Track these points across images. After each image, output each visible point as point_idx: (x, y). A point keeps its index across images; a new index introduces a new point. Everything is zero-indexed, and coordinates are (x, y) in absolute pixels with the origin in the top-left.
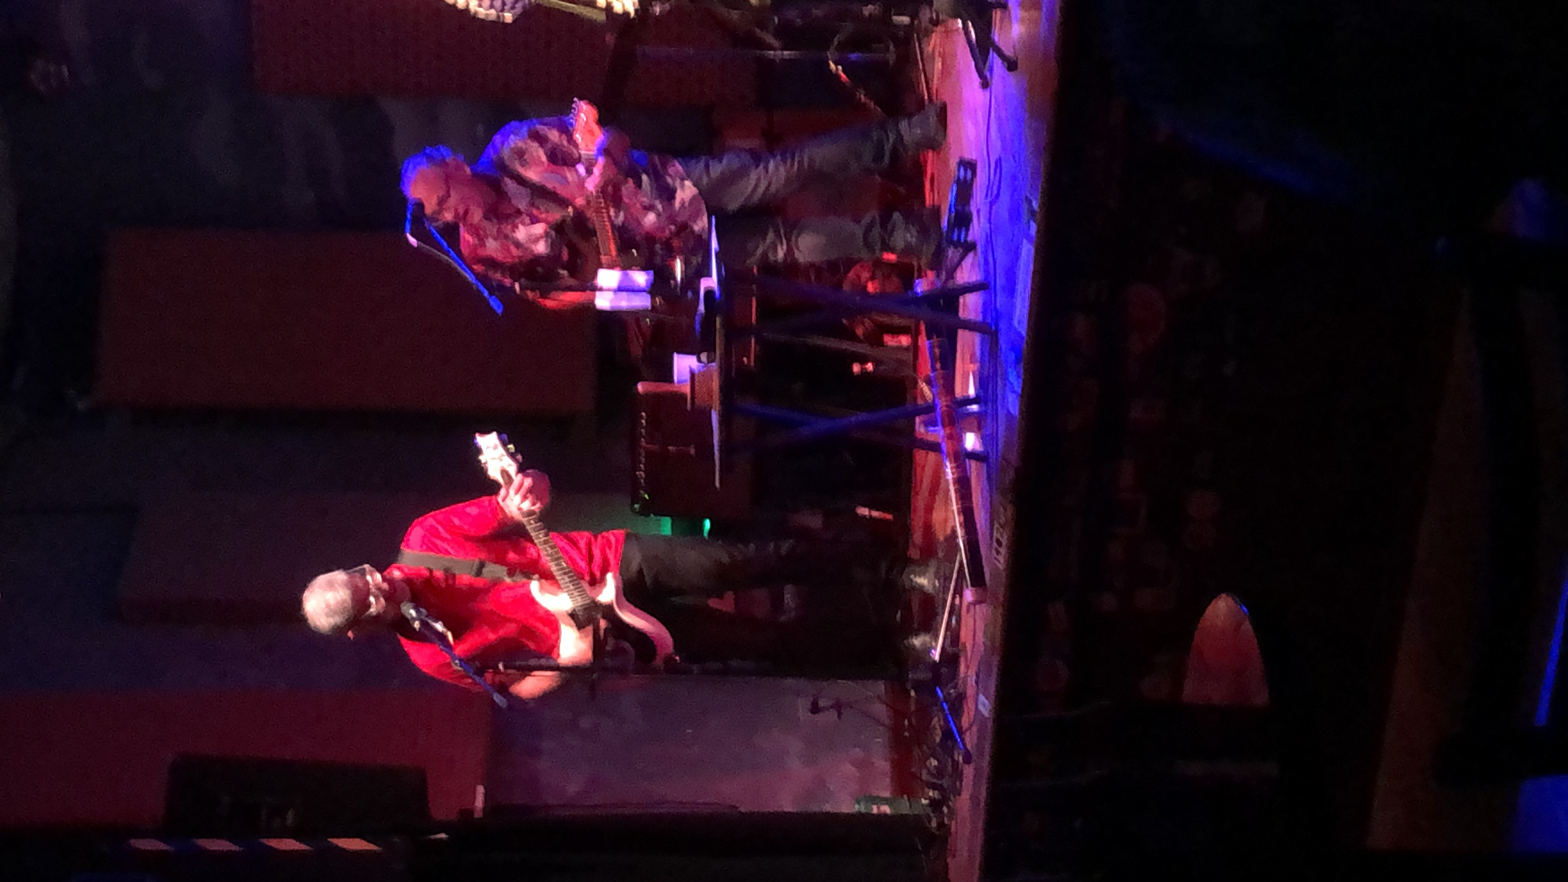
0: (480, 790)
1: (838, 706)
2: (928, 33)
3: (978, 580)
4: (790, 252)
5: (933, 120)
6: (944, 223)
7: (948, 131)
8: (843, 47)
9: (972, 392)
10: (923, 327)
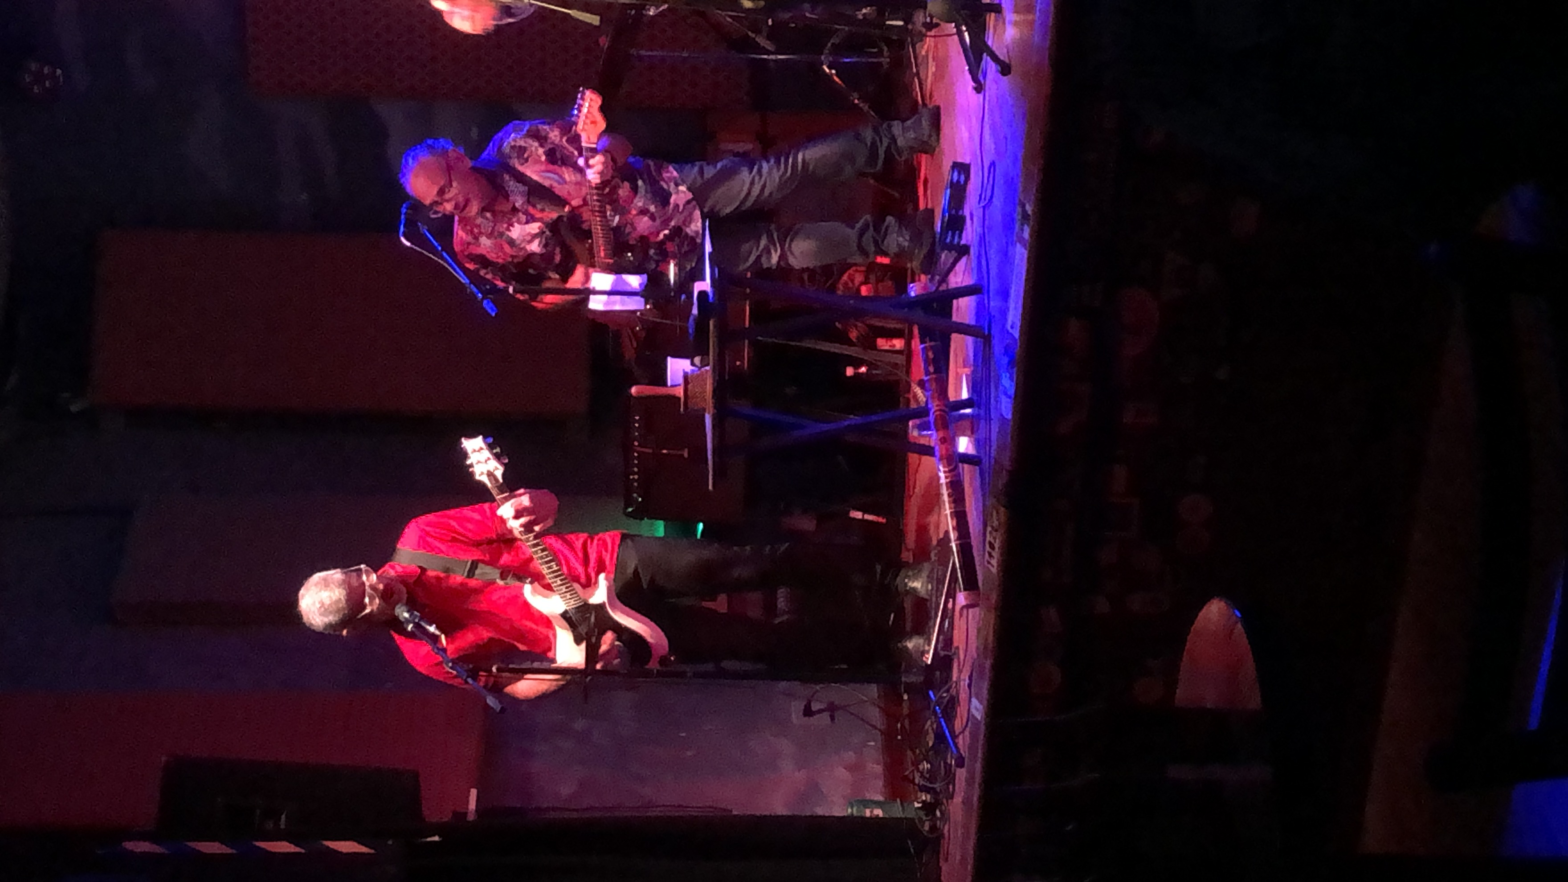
0: (474, 792)
1: (832, 709)
2: (922, 37)
3: (971, 584)
4: (782, 257)
5: (925, 123)
6: (938, 228)
7: (941, 136)
8: (837, 50)
9: (965, 395)
10: (916, 331)
